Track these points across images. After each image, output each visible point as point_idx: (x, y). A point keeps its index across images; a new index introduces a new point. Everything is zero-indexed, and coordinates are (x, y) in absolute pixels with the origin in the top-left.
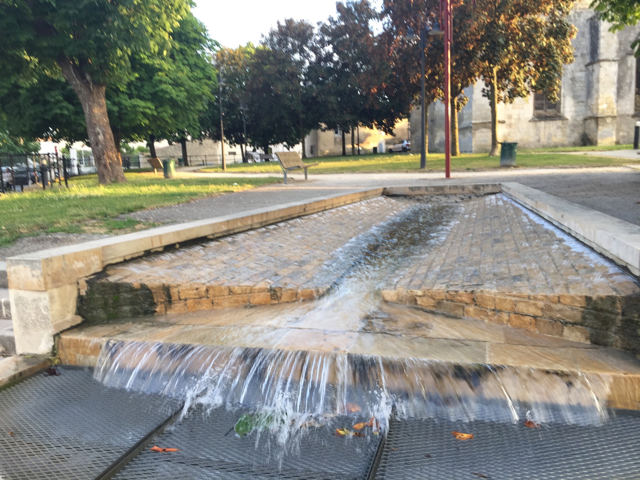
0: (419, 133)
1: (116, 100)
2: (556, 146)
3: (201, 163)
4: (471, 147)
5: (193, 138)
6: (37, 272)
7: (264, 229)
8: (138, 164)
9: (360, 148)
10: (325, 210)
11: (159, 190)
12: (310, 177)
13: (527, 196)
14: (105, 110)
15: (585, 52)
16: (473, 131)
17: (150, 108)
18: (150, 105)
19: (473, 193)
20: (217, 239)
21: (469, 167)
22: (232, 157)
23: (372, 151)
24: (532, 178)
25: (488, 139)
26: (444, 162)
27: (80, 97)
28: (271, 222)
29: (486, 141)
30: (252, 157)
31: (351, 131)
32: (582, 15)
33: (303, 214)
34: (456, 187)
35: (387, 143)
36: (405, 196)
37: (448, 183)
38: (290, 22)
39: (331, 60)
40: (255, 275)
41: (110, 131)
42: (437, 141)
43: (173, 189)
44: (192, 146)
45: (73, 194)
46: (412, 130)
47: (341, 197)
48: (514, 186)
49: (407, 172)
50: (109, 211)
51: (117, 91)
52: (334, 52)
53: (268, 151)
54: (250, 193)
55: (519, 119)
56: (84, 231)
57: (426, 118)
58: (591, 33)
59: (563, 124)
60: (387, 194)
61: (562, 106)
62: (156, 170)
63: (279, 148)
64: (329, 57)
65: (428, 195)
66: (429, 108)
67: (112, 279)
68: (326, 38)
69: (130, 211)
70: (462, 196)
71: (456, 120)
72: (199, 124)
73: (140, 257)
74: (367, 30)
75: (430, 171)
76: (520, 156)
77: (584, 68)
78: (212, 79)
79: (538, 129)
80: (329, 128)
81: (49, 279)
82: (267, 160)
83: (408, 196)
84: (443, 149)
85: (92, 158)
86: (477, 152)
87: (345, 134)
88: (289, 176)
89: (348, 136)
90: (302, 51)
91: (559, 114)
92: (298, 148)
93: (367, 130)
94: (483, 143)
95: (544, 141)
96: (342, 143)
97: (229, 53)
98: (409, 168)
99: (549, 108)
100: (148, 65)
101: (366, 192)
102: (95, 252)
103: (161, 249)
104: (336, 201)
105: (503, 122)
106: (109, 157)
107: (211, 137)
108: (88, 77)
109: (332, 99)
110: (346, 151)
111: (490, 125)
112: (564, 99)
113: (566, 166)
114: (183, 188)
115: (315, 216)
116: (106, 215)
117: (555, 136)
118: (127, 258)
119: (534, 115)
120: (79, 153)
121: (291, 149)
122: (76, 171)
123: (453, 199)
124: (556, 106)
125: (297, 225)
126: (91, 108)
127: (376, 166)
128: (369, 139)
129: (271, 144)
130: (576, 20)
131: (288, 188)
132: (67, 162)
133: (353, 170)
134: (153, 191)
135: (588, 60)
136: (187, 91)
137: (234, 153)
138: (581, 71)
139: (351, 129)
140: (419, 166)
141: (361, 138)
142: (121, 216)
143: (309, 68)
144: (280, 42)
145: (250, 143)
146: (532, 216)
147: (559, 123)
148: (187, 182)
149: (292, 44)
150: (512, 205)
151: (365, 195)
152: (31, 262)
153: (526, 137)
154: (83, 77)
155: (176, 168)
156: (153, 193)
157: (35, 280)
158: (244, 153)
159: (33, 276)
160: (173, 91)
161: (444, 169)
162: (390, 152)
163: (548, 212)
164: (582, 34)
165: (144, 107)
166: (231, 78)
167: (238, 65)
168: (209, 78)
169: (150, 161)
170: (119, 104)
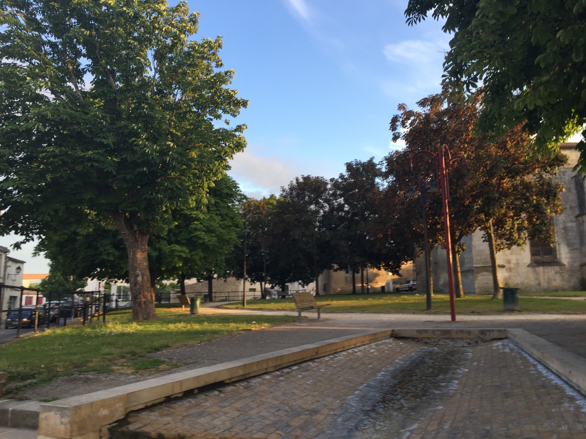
0: (424, 274)
1: (157, 246)
2: (557, 290)
3: (224, 298)
4: (474, 289)
5: (219, 277)
6: (66, 420)
7: (278, 373)
8: (169, 299)
9: (369, 287)
10: (336, 353)
11: (185, 327)
12: (323, 316)
13: (534, 345)
14: (145, 254)
15: (574, 205)
16: (475, 274)
17: (185, 253)
18: (185, 249)
19: (479, 338)
20: (233, 383)
21: (473, 309)
22: (252, 293)
23: (380, 289)
24: (536, 324)
25: (489, 282)
26: (449, 304)
27: (127, 244)
28: (285, 366)
29: (487, 283)
30: (270, 294)
31: (360, 272)
32: (567, 174)
33: (315, 357)
34: (462, 331)
35: (395, 282)
36: (413, 339)
37: (454, 327)
38: (307, 179)
39: (342, 210)
40: (267, 425)
41: (148, 273)
42: (441, 282)
43: (197, 327)
44: (217, 283)
45: (108, 331)
46: (417, 271)
47: (351, 339)
48: (518, 332)
49: (414, 313)
50: (138, 350)
51: (158, 237)
52: (345, 203)
53: (284, 289)
54: (267, 331)
55: (518, 264)
56: (112, 371)
57: (430, 262)
58: (577, 189)
59: (561, 270)
60: (396, 336)
61: (558, 253)
62: (183, 306)
63: (294, 287)
64: (341, 207)
65: (435, 338)
66: (432, 253)
67: (132, 427)
68: (338, 193)
69: (157, 350)
70: (469, 341)
71: (458, 264)
72: (225, 264)
73: (161, 403)
74: (373, 185)
75: (436, 313)
76: (522, 300)
77: (574, 219)
78: (239, 226)
79: (537, 274)
80: (340, 269)
81: (75, 427)
82: (284, 297)
83: (415, 338)
84: (447, 290)
85: (129, 293)
86: (481, 294)
87: (355, 273)
88: (303, 314)
89: (358, 276)
90: (317, 203)
91: (556, 260)
92: (311, 287)
93: (375, 270)
94: (485, 285)
95: (544, 284)
96: (352, 282)
97: (255, 204)
98: (415, 309)
99: (546, 254)
100: (185, 215)
101: (375, 334)
102: (120, 398)
103: (180, 395)
104: (346, 344)
105: (503, 267)
106: (145, 297)
107: (234, 275)
108: (136, 228)
109: (343, 243)
110: (357, 289)
111: (491, 269)
112: (559, 247)
113: (569, 312)
114: (206, 326)
115: (327, 359)
116: (134, 354)
117: (555, 280)
118: (149, 405)
119: (531, 260)
120: (119, 288)
121: (306, 287)
122: (114, 305)
123: (460, 344)
124: (552, 252)
125: (310, 368)
126: (134, 254)
127: (384, 305)
128: (378, 278)
129: (288, 282)
130: (561, 178)
131: (302, 327)
132: (107, 297)
133: (363, 310)
134: (179, 329)
135: (577, 212)
136: (217, 236)
137: (254, 290)
138: (572, 221)
139: (360, 269)
140: (425, 307)
141: (370, 277)
142: (148, 355)
143: (323, 216)
144: (298, 195)
145: (269, 281)
146: (540, 367)
147: (557, 268)
148: (210, 319)
149: (309, 197)
150: (519, 354)
151: (375, 338)
152: (61, 410)
153: (526, 281)
154: (131, 228)
155: (201, 303)
156: (179, 331)
157: (62, 427)
158: (263, 290)
159: (62, 423)
160: (206, 237)
161: (450, 311)
162: (398, 292)
163: (555, 366)
164: (569, 190)
165: (180, 251)
166: (255, 225)
167: (262, 214)
168: (237, 226)
169: (179, 297)
170: (160, 250)
